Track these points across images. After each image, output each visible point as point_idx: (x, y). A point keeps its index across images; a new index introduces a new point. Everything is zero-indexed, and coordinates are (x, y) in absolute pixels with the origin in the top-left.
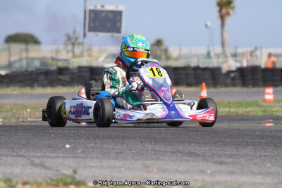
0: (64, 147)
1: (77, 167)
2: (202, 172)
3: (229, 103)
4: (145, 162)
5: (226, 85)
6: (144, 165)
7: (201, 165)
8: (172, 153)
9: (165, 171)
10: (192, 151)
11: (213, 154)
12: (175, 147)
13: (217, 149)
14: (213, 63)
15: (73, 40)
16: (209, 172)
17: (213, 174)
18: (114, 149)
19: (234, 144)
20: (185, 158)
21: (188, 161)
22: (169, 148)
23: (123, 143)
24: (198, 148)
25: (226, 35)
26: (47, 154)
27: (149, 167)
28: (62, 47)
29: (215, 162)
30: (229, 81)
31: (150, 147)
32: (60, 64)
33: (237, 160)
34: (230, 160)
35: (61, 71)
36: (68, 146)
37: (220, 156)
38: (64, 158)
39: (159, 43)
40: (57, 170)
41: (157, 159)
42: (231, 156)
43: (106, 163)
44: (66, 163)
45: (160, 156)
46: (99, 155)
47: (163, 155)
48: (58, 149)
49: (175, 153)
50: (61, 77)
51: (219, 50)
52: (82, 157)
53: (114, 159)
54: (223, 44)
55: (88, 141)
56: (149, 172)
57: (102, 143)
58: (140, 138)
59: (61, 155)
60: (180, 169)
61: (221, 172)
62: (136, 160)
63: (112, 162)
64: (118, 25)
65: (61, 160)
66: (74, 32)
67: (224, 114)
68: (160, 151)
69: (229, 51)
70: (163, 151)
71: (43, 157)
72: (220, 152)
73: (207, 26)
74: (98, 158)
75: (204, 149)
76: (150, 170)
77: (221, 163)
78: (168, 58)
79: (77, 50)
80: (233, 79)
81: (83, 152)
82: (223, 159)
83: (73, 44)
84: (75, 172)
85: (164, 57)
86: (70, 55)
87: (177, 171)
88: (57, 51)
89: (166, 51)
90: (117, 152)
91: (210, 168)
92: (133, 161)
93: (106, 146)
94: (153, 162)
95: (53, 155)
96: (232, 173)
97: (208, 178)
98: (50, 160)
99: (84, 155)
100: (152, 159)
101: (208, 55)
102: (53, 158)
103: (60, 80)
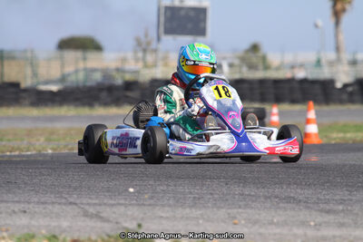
0: (127, 190)
1: (142, 219)
2: (304, 224)
3: (345, 126)
4: (229, 211)
5: (341, 102)
6: (229, 214)
7: (303, 214)
8: (266, 198)
9: (256, 222)
10: (292, 195)
11: (318, 198)
12: (270, 190)
13: (324, 192)
14: (325, 74)
15: (144, 46)
16: (312, 224)
17: (318, 226)
18: (191, 193)
19: (347, 185)
20: (281, 205)
21: (285, 209)
22: (262, 192)
23: (203, 185)
24: (299, 191)
25: (341, 37)
26: (105, 201)
27: (235, 218)
28: (130, 55)
29: (321, 211)
30: (345, 97)
31: (237, 189)
32: (128, 77)
33: (349, 208)
34: (341, 207)
35: (129, 85)
36: (131, 190)
37: (327, 202)
38: (126, 205)
39: (255, 48)
40: (117, 223)
41: (247, 206)
42: (342, 202)
43: (180, 212)
44: (129, 213)
45: (250, 203)
46: (171, 202)
47: (253, 201)
48: (119, 194)
49: (269, 198)
50: (129, 94)
51: (332, 55)
52: (150, 205)
53: (191, 207)
54: (338, 49)
55: (158, 183)
56: (235, 224)
57: (175, 186)
58: (224, 178)
59: (122, 202)
60: (275, 220)
61: (328, 224)
62: (219, 208)
63: (188, 210)
64: (202, 25)
65: (122, 209)
66: (146, 35)
67: (338, 141)
68: (249, 195)
69: (346, 56)
70: (253, 196)
71: (100, 205)
72: (327, 197)
73: (316, 26)
74: (170, 206)
75: (308, 192)
76: (236, 221)
77: (328, 212)
78: (267, 67)
79: (150, 58)
80: (351, 94)
81: (151, 198)
82: (331, 206)
83: (145, 51)
84: (140, 226)
85: (261, 67)
86: (140, 65)
87: (271, 223)
88: (124, 60)
89: (264, 58)
90: (194, 198)
91: (315, 217)
92: (215, 209)
93: (180, 189)
94: (240, 210)
95: (113, 202)
96: (342, 225)
97: (310, 233)
98: (108, 209)
99: (152, 201)
100: (240, 207)
101: (319, 63)
102: (113, 205)
103: (127, 97)
